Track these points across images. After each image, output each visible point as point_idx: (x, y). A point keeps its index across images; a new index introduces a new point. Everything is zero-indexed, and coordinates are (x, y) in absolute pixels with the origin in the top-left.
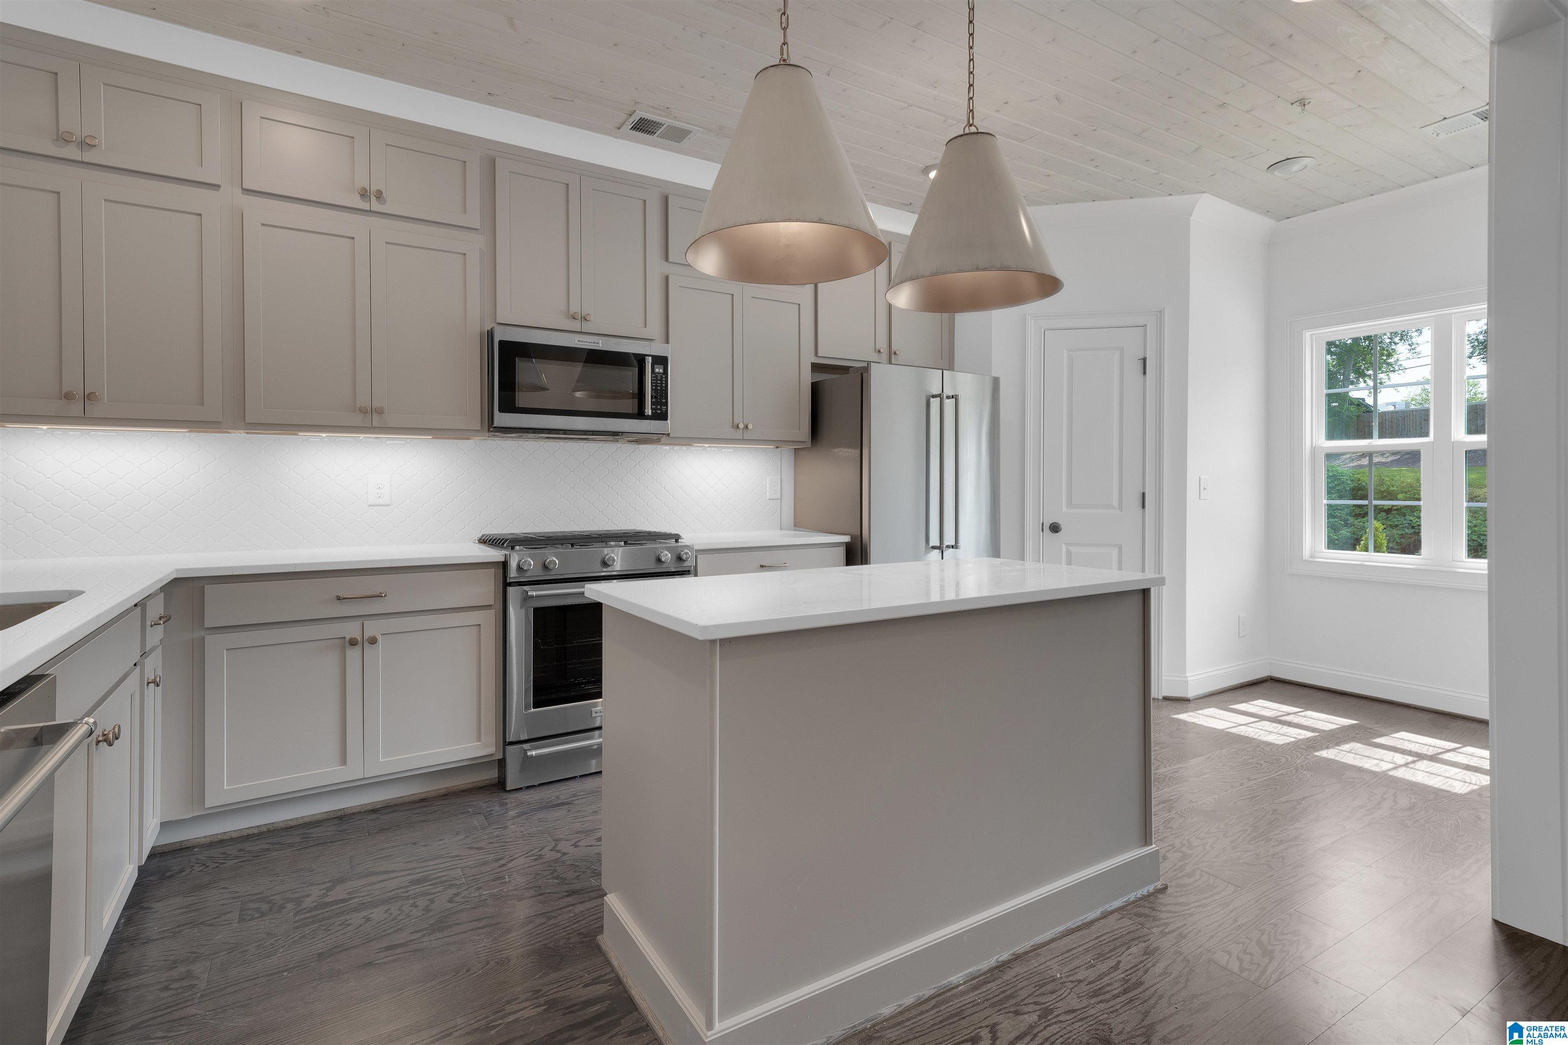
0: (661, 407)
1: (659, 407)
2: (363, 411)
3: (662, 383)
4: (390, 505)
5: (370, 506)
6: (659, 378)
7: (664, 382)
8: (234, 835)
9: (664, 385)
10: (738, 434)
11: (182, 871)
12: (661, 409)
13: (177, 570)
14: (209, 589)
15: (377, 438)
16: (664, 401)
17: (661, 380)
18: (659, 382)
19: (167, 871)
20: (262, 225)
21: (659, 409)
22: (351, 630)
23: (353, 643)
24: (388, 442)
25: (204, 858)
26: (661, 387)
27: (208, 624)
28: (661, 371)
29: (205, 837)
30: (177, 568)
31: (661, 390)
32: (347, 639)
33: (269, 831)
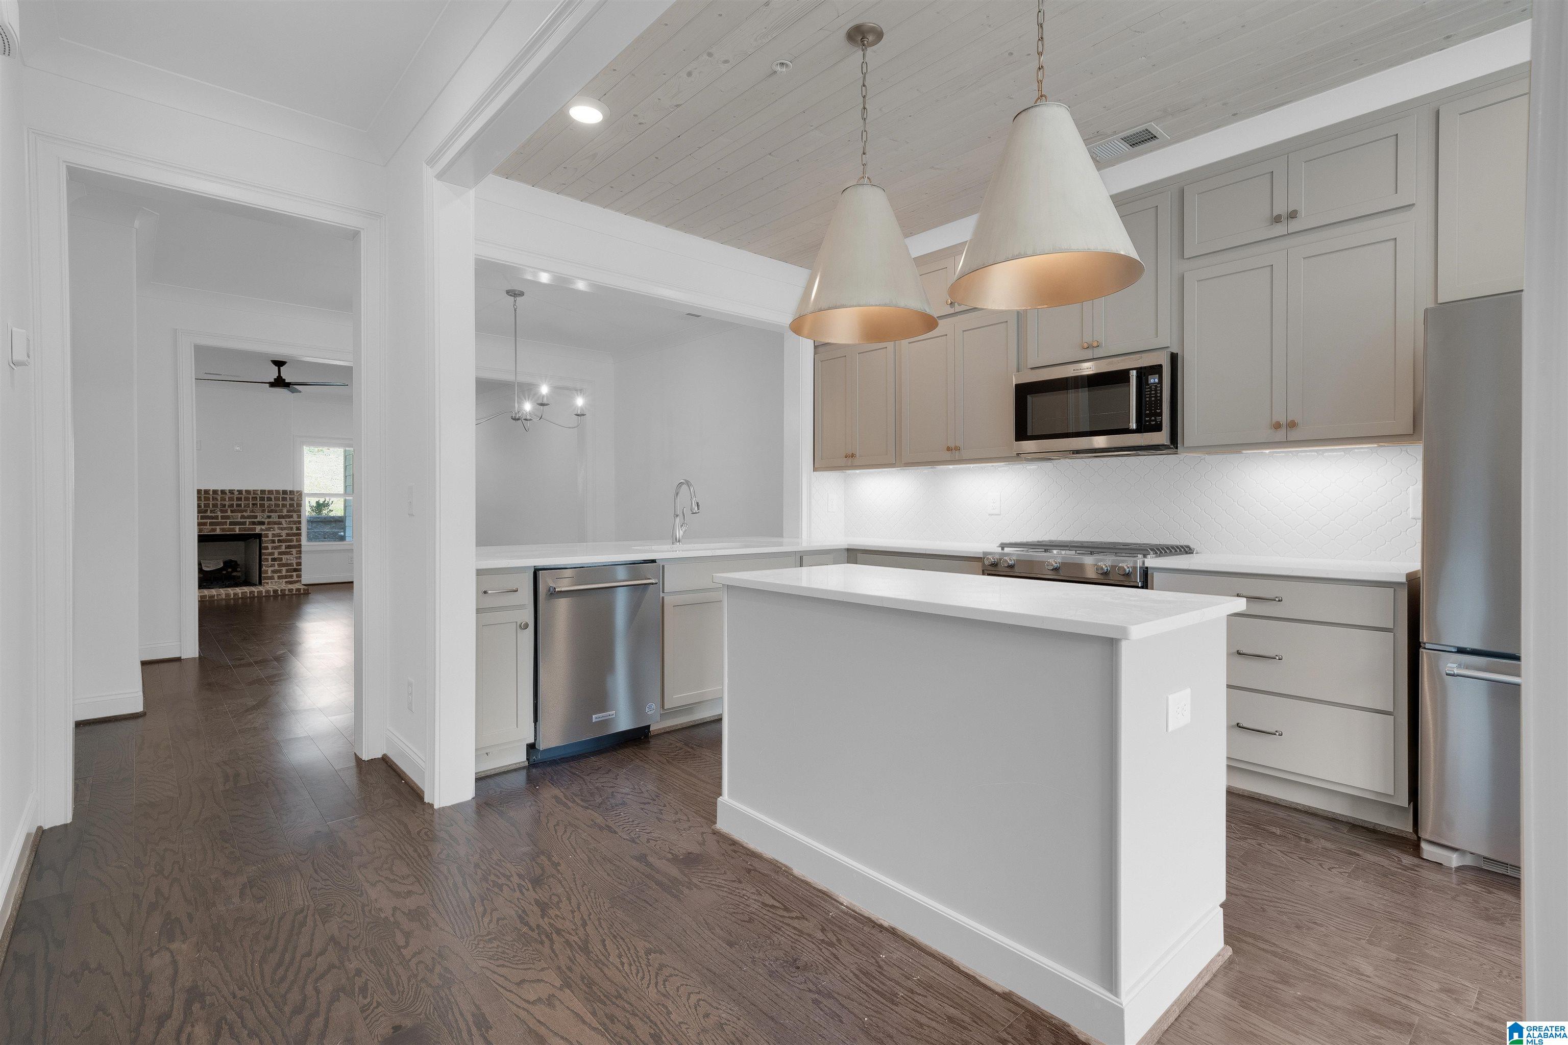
0: (1155, 418)
1: (1153, 418)
2: (950, 449)
3: (1156, 393)
6: (1153, 387)
7: (1159, 392)
9: (1159, 395)
10: (1280, 435)
12: (1155, 420)
16: (1158, 411)
17: (1156, 390)
18: (1153, 392)
20: (909, 342)
21: (1153, 421)
26: (1156, 397)
28: (1157, 380)
31: (1156, 400)
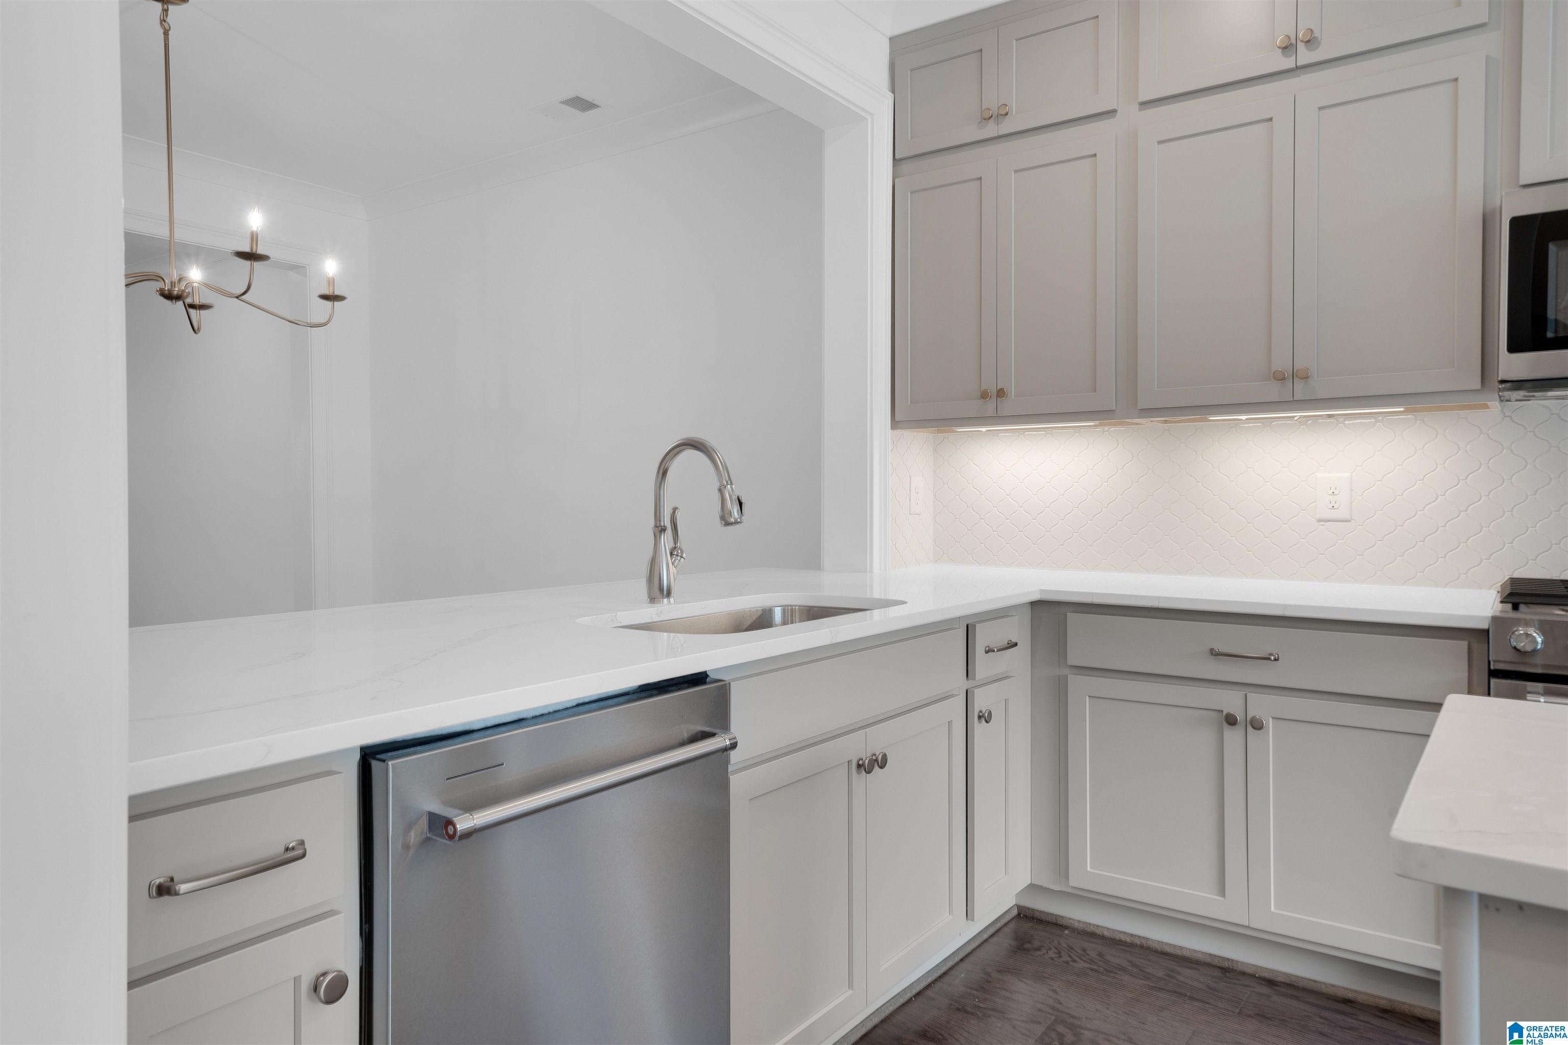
2: (1280, 377)
4: (1349, 521)
5: (1319, 521)
8: (1106, 933)
11: (1039, 949)
13: (1042, 591)
14: (1073, 618)
15: (1330, 416)
19: (1029, 942)
20: (1159, 142)
22: (1231, 701)
23: (1231, 721)
24: (1346, 422)
25: (1065, 945)
27: (1071, 661)
29: (1079, 921)
30: (1044, 588)
32: (1225, 713)
33: (1142, 947)
